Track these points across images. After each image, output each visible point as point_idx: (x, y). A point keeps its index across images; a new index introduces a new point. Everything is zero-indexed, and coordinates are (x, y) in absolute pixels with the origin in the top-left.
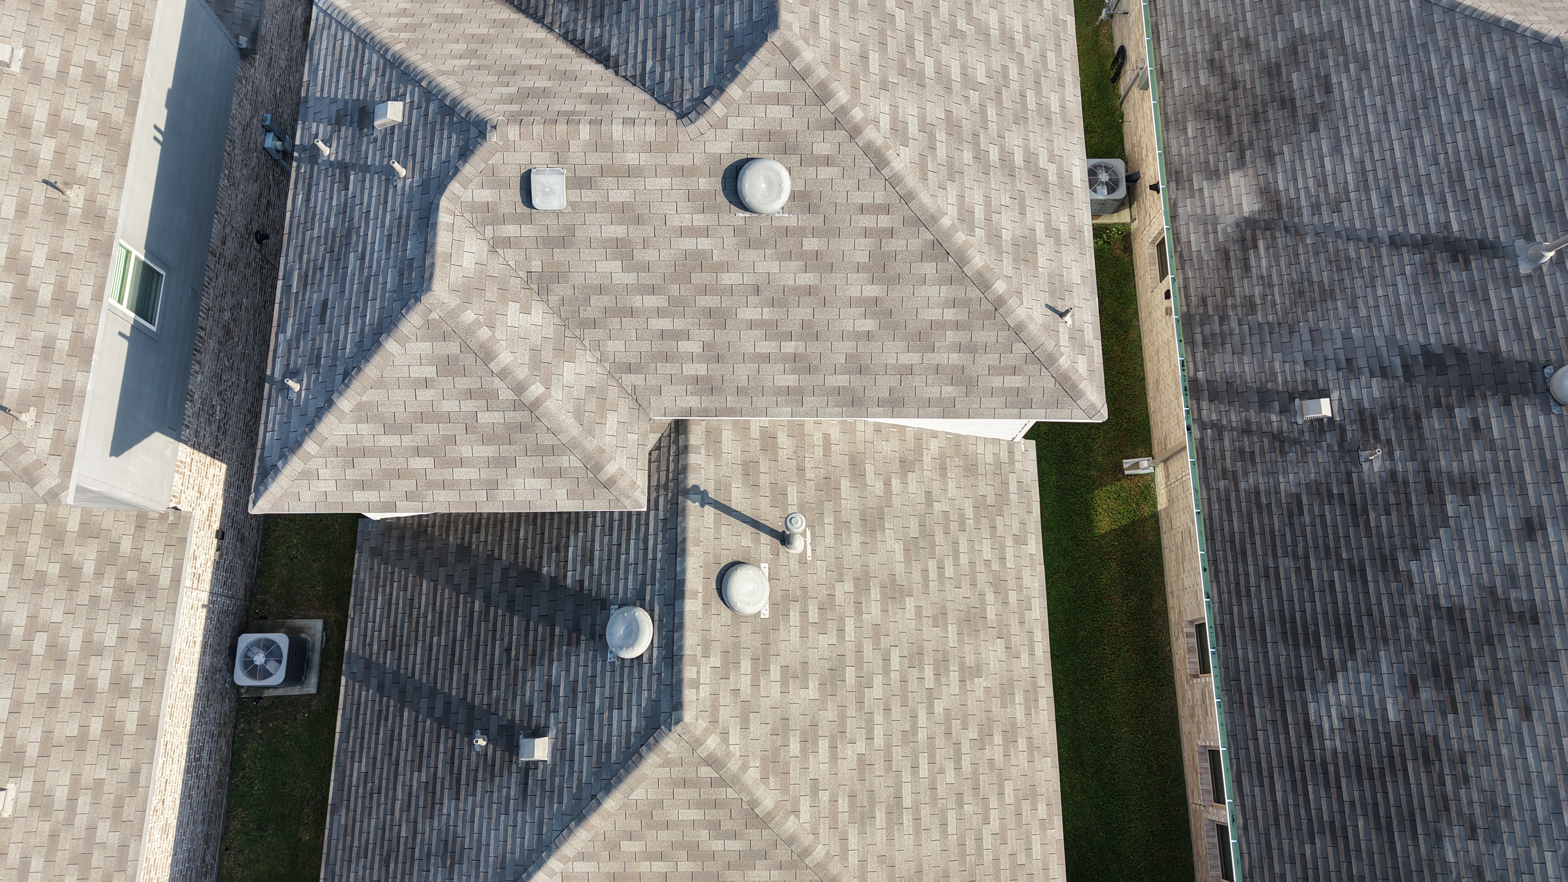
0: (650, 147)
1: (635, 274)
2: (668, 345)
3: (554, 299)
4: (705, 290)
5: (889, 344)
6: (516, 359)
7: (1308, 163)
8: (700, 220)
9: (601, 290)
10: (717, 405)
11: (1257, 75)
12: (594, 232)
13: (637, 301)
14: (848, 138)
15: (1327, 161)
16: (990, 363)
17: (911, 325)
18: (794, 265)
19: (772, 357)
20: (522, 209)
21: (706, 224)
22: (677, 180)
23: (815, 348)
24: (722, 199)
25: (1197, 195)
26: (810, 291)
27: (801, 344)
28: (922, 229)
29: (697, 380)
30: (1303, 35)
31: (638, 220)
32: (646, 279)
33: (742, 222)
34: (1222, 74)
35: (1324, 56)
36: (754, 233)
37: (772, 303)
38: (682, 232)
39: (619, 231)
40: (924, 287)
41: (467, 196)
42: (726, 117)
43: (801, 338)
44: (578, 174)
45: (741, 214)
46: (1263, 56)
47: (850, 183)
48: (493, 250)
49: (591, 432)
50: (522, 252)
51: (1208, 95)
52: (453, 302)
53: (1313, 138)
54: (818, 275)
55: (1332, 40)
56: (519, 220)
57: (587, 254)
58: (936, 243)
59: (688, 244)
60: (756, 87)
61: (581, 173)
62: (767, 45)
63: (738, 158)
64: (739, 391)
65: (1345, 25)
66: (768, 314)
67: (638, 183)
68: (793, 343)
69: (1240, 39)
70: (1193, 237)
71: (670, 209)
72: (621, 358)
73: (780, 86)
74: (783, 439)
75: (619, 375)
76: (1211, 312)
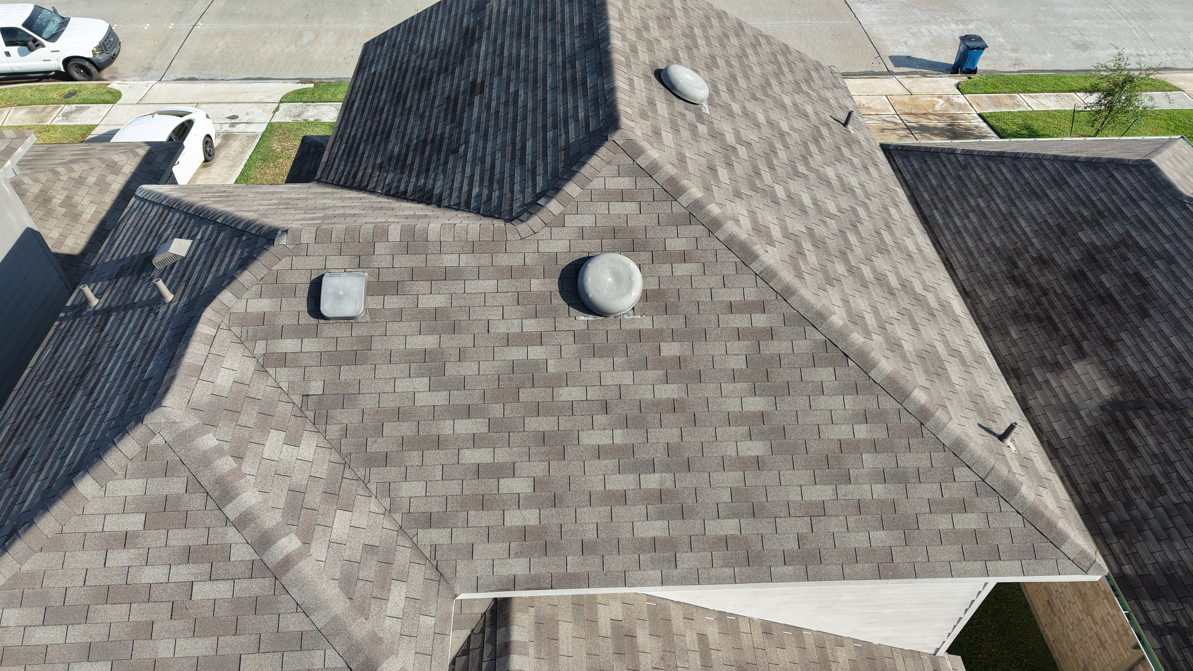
0: (473, 247)
1: (446, 393)
2: (487, 486)
3: (334, 430)
4: (537, 409)
5: (787, 475)
6: (265, 501)
7: (1154, 345)
8: (531, 326)
9: (399, 414)
10: (553, 570)
11: (1063, 282)
12: (396, 344)
13: (446, 427)
14: (705, 233)
15: (1173, 340)
16: (929, 495)
17: (814, 446)
18: (652, 375)
19: (630, 496)
20: (307, 319)
21: (539, 329)
22: (505, 284)
23: (687, 481)
24: (558, 301)
25: (1044, 387)
26: (674, 406)
27: (669, 477)
28: (809, 329)
29: (524, 532)
30: (1096, 247)
31: (454, 328)
32: (460, 398)
33: (584, 327)
34: (1029, 286)
35: (1125, 259)
36: (599, 339)
37: (626, 422)
38: (508, 340)
39: (429, 341)
40: (822, 397)
41: (239, 307)
42: (563, 215)
43: (667, 468)
44: (382, 278)
45: (583, 318)
46: (1064, 267)
47: (714, 280)
48: (262, 370)
49: (363, 611)
50: (299, 371)
51: (1020, 303)
52: (190, 422)
53: (1148, 323)
54: (683, 386)
55: (1127, 246)
56: (300, 332)
57: (384, 370)
58: (830, 344)
59: (517, 353)
60: (597, 184)
61: (387, 276)
62: (608, 144)
63: (577, 256)
64: (584, 548)
65: (1134, 234)
66: (620, 437)
67: (457, 287)
68: (657, 476)
69: (1033, 258)
70: (1056, 426)
71: (495, 314)
72: (418, 507)
73: (625, 183)
74: (643, 638)
75: (414, 531)
76: (1110, 498)
